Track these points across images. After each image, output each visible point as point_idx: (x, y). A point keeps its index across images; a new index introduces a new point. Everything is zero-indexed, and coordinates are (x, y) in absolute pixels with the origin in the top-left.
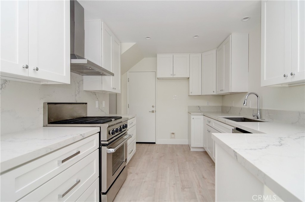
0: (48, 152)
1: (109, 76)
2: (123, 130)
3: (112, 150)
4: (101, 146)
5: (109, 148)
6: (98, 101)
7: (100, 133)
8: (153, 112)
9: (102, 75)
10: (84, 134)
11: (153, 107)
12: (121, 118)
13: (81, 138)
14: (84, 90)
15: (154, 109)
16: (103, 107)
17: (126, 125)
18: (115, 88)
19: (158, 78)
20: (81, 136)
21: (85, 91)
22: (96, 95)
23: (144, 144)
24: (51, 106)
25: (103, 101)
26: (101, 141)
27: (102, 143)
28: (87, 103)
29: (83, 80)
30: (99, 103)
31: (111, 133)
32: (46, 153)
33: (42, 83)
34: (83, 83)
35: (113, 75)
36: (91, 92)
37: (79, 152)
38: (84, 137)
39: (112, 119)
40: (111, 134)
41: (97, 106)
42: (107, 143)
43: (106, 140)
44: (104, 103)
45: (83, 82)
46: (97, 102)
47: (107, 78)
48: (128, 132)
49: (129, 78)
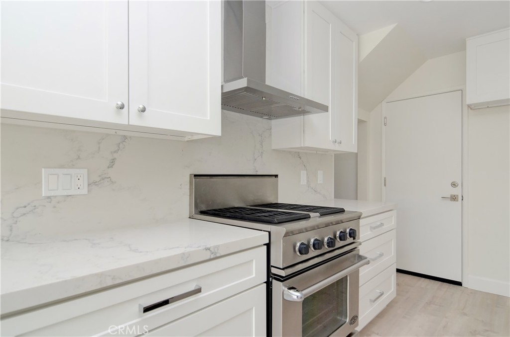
0: (104, 285)
1: (317, 113)
2: (339, 243)
3: (295, 295)
4: (271, 279)
5: (290, 288)
6: (305, 172)
7: (268, 246)
8: (454, 198)
9: (304, 112)
10: (217, 247)
11: (454, 185)
12: (342, 211)
13: (208, 255)
14: (273, 148)
15: (456, 191)
16: (318, 182)
17: (351, 229)
18: (338, 141)
19: (469, 106)
20: (208, 252)
21: (274, 150)
22: (300, 157)
23: (427, 281)
24: (199, 179)
25: (319, 172)
26: (272, 266)
27: (273, 270)
28: (276, 176)
29: (271, 129)
30: (307, 175)
31: (297, 248)
32: (99, 287)
33: (186, 139)
34: (271, 135)
35: (325, 108)
36: (290, 152)
37: (198, 291)
38: (218, 255)
39: (312, 214)
40: (298, 253)
41: (304, 180)
42: (283, 273)
43: (281, 267)
44: (320, 174)
45: (271, 132)
46: (303, 174)
47: (315, 118)
48: (360, 247)
49: (385, 118)
